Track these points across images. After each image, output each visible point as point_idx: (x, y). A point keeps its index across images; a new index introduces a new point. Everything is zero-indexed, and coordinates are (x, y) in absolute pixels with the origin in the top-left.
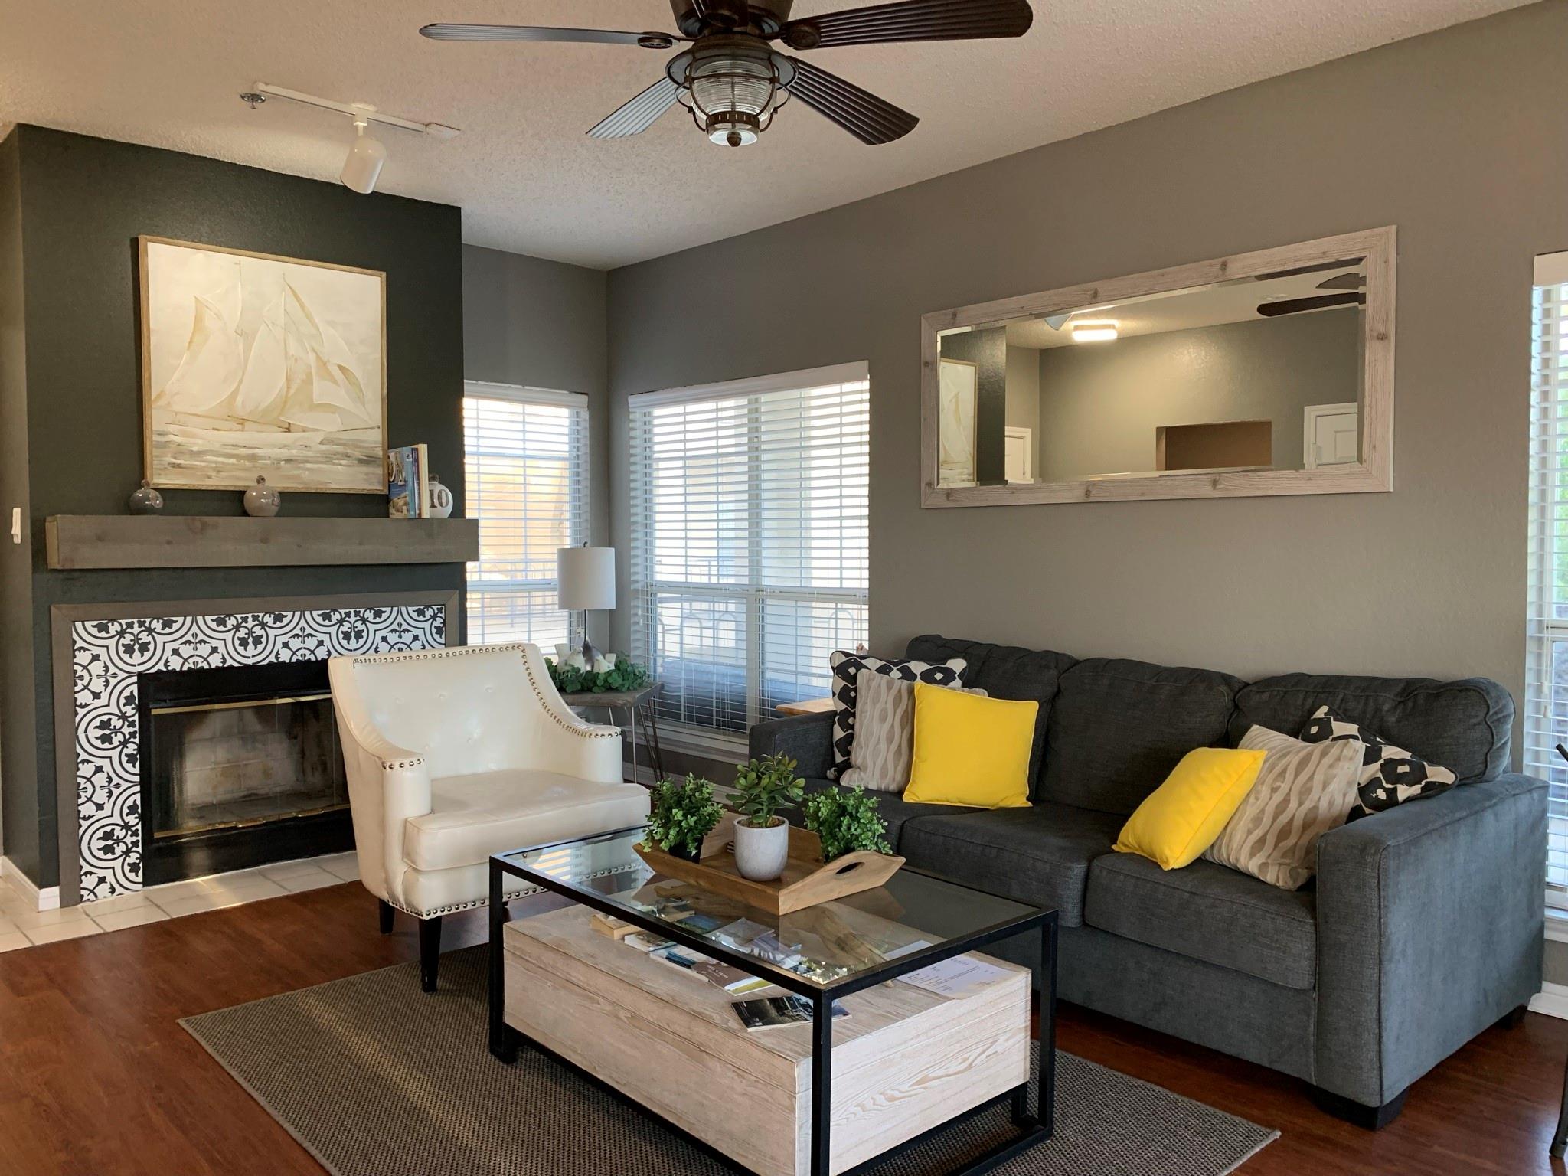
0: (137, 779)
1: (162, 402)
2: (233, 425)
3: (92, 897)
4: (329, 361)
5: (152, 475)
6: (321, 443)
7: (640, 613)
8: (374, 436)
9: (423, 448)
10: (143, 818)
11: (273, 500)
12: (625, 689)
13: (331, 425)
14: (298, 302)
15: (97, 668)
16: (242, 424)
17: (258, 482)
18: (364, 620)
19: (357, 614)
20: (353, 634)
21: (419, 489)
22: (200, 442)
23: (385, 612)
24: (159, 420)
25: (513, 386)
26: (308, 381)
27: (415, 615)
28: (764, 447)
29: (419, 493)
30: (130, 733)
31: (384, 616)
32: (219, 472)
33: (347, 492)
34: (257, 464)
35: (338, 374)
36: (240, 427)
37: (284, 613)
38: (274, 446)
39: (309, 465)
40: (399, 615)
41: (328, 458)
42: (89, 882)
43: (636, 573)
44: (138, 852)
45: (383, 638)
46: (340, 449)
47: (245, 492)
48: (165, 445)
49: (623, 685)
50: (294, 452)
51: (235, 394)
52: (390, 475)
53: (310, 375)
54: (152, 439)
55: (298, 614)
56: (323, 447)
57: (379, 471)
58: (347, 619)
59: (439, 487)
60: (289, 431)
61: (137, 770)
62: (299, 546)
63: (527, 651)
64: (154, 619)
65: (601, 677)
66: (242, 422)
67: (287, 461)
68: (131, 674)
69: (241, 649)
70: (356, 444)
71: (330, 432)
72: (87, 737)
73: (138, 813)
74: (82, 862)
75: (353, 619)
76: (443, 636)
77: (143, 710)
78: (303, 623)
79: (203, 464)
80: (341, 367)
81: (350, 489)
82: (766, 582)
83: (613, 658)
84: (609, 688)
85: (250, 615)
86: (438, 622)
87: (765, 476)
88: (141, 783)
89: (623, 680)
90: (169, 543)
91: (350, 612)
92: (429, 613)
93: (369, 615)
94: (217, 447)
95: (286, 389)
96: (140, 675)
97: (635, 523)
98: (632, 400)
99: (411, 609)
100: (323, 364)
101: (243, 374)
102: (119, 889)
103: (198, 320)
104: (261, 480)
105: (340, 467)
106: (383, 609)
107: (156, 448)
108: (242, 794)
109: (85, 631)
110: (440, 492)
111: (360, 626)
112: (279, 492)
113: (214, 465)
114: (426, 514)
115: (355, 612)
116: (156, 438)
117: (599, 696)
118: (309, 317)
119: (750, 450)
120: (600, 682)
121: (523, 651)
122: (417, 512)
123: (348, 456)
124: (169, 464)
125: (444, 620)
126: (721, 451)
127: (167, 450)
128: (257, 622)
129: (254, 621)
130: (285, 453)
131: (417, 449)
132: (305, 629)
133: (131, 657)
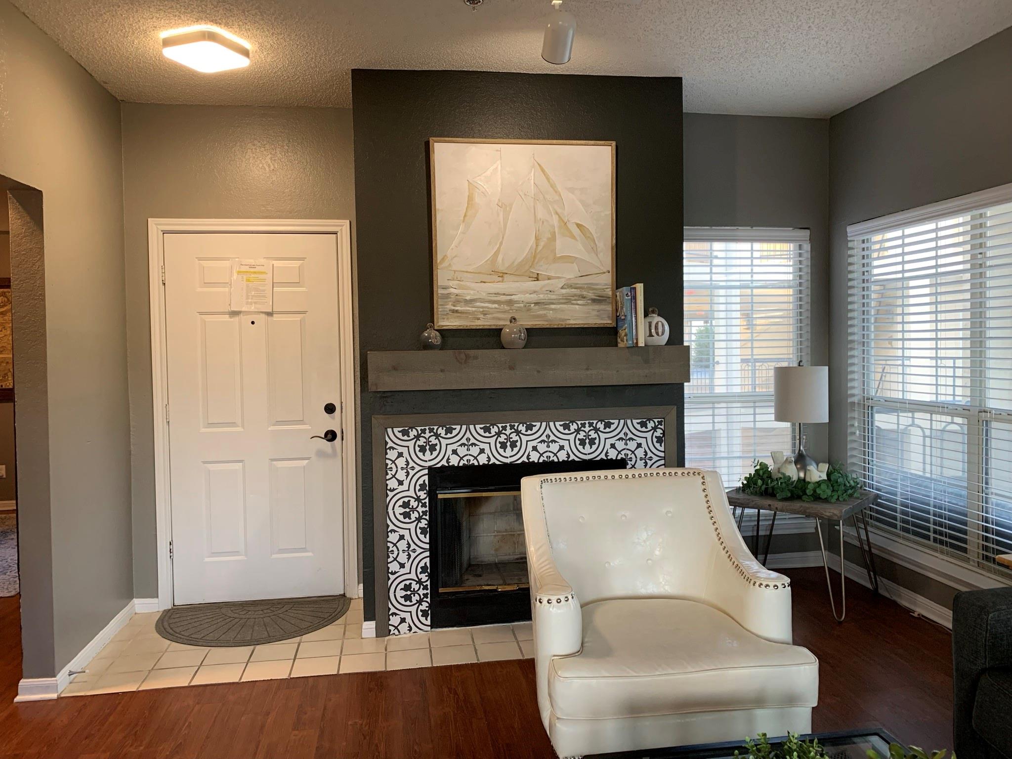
0: (427, 546)
1: (445, 264)
2: (495, 278)
3: (396, 632)
4: (569, 221)
5: (438, 319)
6: (562, 288)
7: (856, 424)
8: (605, 280)
9: (640, 287)
10: (430, 576)
11: (520, 336)
12: (833, 500)
13: (570, 273)
14: (544, 175)
15: (401, 462)
16: (502, 277)
17: (511, 322)
18: (596, 430)
19: (591, 425)
20: (587, 441)
21: (636, 322)
22: (472, 292)
23: (613, 423)
24: (443, 277)
25: (740, 228)
26: (553, 238)
27: (638, 427)
28: (988, 263)
29: (636, 325)
30: (423, 512)
31: (613, 427)
32: (485, 314)
33: (582, 326)
34: (513, 308)
35: (576, 231)
36: (500, 279)
37: (534, 424)
38: (525, 292)
39: (553, 306)
40: (625, 426)
41: (568, 300)
42: (394, 620)
43: (853, 388)
44: (427, 602)
45: (611, 444)
46: (577, 292)
47: (501, 329)
48: (447, 296)
49: (832, 496)
50: (541, 296)
51: (496, 254)
52: (617, 310)
53: (554, 235)
54: (439, 292)
55: (544, 424)
56: (564, 291)
57: (609, 308)
58: (583, 429)
59: (656, 319)
60: (538, 280)
61: (427, 540)
62: (539, 372)
63: (708, 479)
64: (440, 426)
65: (810, 487)
66: (502, 275)
67: (536, 304)
68: (424, 468)
69: (501, 451)
70: (590, 287)
71: (570, 279)
72: (394, 512)
73: (428, 572)
74: (390, 606)
75: (587, 429)
76: (663, 444)
77: (432, 495)
78: (548, 432)
79: (474, 309)
80: (579, 226)
81: (584, 324)
82: (991, 404)
83: (825, 467)
84: (816, 498)
85: (508, 425)
86: (659, 433)
87: (990, 293)
88: (430, 550)
89: (833, 491)
90: (442, 371)
91: (585, 423)
92: (650, 425)
93: (601, 426)
94: (483, 295)
95: (535, 247)
96: (430, 468)
97: (852, 341)
98: (850, 230)
99: (635, 421)
100: (564, 224)
101: (503, 238)
102: (414, 629)
103: (470, 198)
104: (513, 320)
105: (577, 306)
106: (612, 421)
107: (441, 298)
108: (516, 557)
109: (393, 435)
110: (657, 323)
111: (593, 435)
112: (526, 329)
113: (481, 310)
114: (641, 343)
115: (589, 423)
116: (441, 291)
117: (807, 505)
118: (553, 186)
119: (973, 267)
120: (809, 492)
121: (703, 478)
122: (635, 341)
123: (584, 297)
124: (450, 310)
125: (664, 431)
126: (940, 270)
127: (449, 300)
128: (513, 430)
129: (511, 429)
130: (534, 297)
131: (635, 288)
132: (549, 436)
133: (424, 455)
